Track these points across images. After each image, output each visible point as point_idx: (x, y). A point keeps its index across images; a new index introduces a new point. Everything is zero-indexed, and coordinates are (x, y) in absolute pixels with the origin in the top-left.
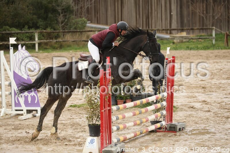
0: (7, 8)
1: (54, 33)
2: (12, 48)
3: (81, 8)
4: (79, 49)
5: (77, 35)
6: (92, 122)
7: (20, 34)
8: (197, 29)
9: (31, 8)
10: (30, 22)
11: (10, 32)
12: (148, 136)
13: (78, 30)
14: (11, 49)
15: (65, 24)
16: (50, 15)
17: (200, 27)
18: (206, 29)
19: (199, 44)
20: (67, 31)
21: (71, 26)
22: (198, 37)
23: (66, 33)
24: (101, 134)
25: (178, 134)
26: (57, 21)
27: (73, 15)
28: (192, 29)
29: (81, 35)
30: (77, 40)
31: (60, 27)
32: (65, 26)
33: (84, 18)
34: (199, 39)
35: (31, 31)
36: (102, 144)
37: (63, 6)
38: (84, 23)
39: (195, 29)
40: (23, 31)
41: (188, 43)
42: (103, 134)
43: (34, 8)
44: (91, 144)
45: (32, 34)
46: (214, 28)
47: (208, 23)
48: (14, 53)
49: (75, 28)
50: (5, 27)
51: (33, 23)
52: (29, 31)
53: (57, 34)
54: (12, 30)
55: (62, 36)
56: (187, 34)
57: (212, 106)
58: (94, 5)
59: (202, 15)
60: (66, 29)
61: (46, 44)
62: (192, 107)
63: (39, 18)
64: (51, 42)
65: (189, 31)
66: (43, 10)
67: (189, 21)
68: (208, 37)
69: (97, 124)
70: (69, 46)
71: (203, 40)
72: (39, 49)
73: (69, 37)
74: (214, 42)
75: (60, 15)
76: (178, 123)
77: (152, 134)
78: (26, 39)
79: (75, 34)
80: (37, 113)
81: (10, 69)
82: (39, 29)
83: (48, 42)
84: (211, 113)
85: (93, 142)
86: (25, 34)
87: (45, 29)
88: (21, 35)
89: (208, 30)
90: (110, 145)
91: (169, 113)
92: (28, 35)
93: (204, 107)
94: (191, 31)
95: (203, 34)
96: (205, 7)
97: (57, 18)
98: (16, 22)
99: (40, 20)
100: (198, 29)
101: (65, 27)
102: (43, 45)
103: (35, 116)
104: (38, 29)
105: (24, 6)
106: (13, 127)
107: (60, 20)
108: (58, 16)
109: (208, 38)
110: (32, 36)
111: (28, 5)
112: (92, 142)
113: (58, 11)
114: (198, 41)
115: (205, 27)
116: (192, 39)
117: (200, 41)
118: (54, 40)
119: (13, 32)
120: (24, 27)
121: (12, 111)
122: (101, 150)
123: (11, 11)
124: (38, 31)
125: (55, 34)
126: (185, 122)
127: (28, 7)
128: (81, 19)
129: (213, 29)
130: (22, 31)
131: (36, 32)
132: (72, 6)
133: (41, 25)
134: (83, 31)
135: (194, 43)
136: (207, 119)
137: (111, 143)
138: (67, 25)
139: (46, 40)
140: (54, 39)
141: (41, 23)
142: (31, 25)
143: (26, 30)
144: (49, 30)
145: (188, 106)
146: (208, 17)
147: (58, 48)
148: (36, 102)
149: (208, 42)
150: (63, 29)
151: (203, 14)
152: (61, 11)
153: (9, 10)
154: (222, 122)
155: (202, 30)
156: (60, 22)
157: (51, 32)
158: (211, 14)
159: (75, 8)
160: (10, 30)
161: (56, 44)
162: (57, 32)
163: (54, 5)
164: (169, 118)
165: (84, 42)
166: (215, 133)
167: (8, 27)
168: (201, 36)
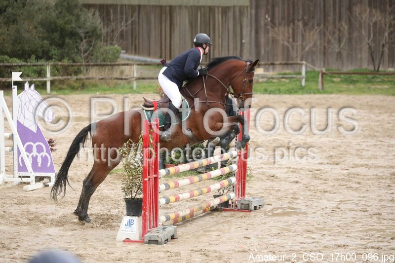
0: (6, 29)
1: (73, 66)
2: (16, 87)
3: (113, 31)
4: (109, 90)
5: (107, 70)
6: (130, 196)
7: (24, 67)
8: (279, 64)
9: (41, 29)
10: (40, 50)
11: (9, 64)
12: (211, 217)
13: (109, 63)
14: (14, 88)
15: (89, 54)
16: (67, 40)
17: (283, 61)
18: (292, 64)
19: (282, 86)
20: (92, 63)
21: (97, 56)
22: (281, 76)
23: (91, 67)
24: (143, 212)
25: (253, 214)
26: (78, 49)
27: (101, 41)
28: (273, 64)
29: (112, 69)
30: (106, 76)
31: (82, 59)
32: (90, 57)
33: (116, 46)
34: (282, 78)
35: (40, 63)
36: (144, 227)
37: (86, 28)
38: (116, 53)
39: (276, 64)
40: (29, 64)
41: (265, 84)
42: (147, 213)
43: (45, 31)
44: (128, 226)
45: (42, 67)
46: (304, 62)
47: (295, 56)
48: (18, 94)
49: (104, 60)
50: (3, 56)
51: (43, 52)
52: (37, 63)
53: (77, 67)
54: (12, 61)
55: (85, 71)
56: (264, 71)
57: (301, 175)
58: (130, 27)
59: (286, 44)
60: (90, 61)
61: (62, 82)
62: (273, 176)
63: (51, 44)
64: (69, 79)
65: (267, 66)
66: (58, 33)
67: (268, 53)
68: (295, 76)
69: (138, 199)
70: (95, 86)
71: (287, 81)
72: (52, 89)
73: (94, 73)
74: (303, 83)
75: (82, 40)
76: (254, 198)
77: (216, 213)
78: (33, 74)
79: (104, 68)
80: (50, 181)
81: (12, 118)
82: (52, 59)
83: (65, 79)
84: (300, 185)
85: (132, 223)
86: (32, 67)
87: (60, 61)
88: (26, 68)
89: (295, 66)
90: (155, 229)
91: (240, 184)
92: (36, 69)
93: (290, 176)
94: (271, 67)
95: (287, 72)
96: (291, 32)
97: (78, 44)
98: (19, 50)
99: (54, 47)
100: (281, 64)
101: (89, 59)
102: (57, 83)
103: (48, 185)
104: (51, 61)
105: (31, 27)
106: (16, 201)
107: (82, 48)
108: (79, 41)
109: (296, 78)
110: (42, 70)
111: (37, 26)
112: (130, 223)
113: (79, 34)
114: (281, 81)
115: (291, 62)
116: (273, 78)
117: (284, 81)
118: (73, 77)
119: (14, 64)
120: (29, 57)
121: (14, 177)
122: (143, 235)
123: (12, 34)
124: (50, 63)
125: (75, 67)
126: (262, 197)
127: (36, 28)
128: (112, 47)
129: (303, 64)
130: (27, 62)
131: (48, 65)
132: (99, 28)
133: (55, 55)
134: (115, 65)
135: (275, 84)
136: (295, 193)
137: (156, 226)
138: (92, 55)
139: (62, 76)
140: (73, 75)
141: (54, 51)
142: (40, 54)
143: (33, 61)
144: (66, 62)
145: (267, 175)
146: (295, 47)
147: (79, 89)
148: (48, 166)
149: (295, 83)
150: (87, 60)
151: (288, 42)
152: (85, 35)
153: (9, 32)
154: (316, 197)
155: (286, 66)
156: (82, 51)
157: (69, 66)
158: (299, 43)
159: (104, 31)
160: (10, 61)
161: (76, 82)
162: (78, 66)
163: (74, 26)
164: (240, 191)
165: (116, 81)
166: (306, 214)
167: (6, 57)
168: (285, 74)
